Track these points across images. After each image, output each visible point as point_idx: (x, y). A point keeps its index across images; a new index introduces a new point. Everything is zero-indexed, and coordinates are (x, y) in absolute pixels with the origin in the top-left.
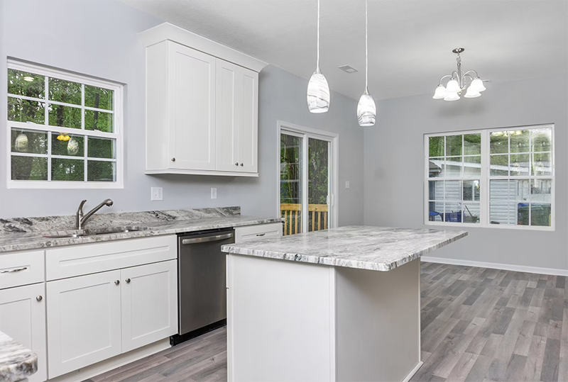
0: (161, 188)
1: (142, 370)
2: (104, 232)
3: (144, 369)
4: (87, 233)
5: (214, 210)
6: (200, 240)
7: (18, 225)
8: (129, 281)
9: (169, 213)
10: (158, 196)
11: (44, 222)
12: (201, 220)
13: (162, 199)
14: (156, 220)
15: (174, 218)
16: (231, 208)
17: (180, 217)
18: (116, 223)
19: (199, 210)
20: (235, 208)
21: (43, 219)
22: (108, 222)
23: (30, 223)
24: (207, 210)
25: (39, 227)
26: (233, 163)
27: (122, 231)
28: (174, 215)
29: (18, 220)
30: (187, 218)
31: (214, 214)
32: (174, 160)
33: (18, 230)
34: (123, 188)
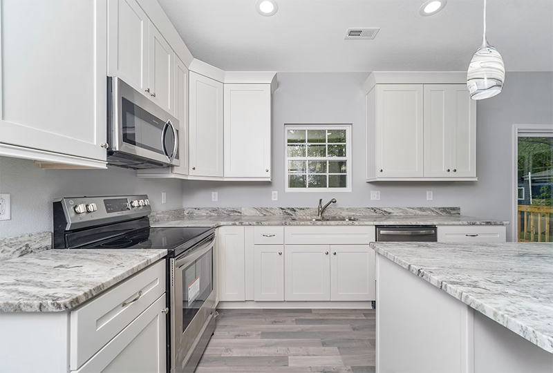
0: (379, 192)
1: (342, 318)
2: (334, 219)
3: (344, 318)
4: (323, 219)
5: (429, 209)
6: (405, 232)
7: (289, 211)
8: (335, 254)
9: (385, 209)
10: (376, 197)
11: (302, 211)
12: (416, 216)
13: (379, 199)
14: (375, 214)
15: (389, 213)
16: (448, 208)
17: (395, 213)
18: (344, 214)
19: (413, 209)
20: (454, 209)
21: (301, 209)
22: (339, 213)
23: (295, 211)
24: (421, 209)
25: (300, 214)
26: (444, 169)
27: (345, 220)
28: (390, 211)
29: (289, 208)
30: (402, 214)
31: (429, 212)
32: (382, 171)
33: (289, 214)
34: (351, 191)
